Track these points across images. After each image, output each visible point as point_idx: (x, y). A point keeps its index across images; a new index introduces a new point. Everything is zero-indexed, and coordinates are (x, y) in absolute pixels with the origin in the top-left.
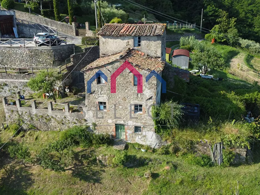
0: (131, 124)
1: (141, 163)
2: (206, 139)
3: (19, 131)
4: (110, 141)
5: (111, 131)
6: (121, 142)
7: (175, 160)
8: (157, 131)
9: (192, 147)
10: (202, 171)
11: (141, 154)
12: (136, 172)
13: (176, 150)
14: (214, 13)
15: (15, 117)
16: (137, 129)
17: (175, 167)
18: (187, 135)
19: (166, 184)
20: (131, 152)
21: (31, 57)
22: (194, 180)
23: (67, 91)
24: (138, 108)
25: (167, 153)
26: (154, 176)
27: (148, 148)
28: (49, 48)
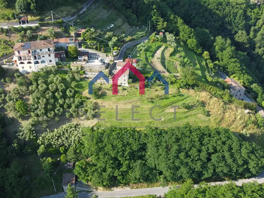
0: (124, 83)
1: (126, 89)
2: (136, 85)
3: (101, 84)
4: (120, 86)
5: (120, 84)
6: (122, 86)
7: (131, 89)
8: (128, 84)
9: (134, 86)
10: (136, 90)
11: (126, 88)
12: (125, 91)
13: (132, 87)
14: (156, 20)
15: (100, 82)
16: (125, 84)
17: (131, 90)
18: (133, 84)
19: (130, 92)
20: (124, 88)
21: (100, 68)
22: (134, 91)
23: (109, 75)
24: (125, 80)
25: (130, 87)
26: (128, 91)
27: (127, 87)
28: (104, 66)
